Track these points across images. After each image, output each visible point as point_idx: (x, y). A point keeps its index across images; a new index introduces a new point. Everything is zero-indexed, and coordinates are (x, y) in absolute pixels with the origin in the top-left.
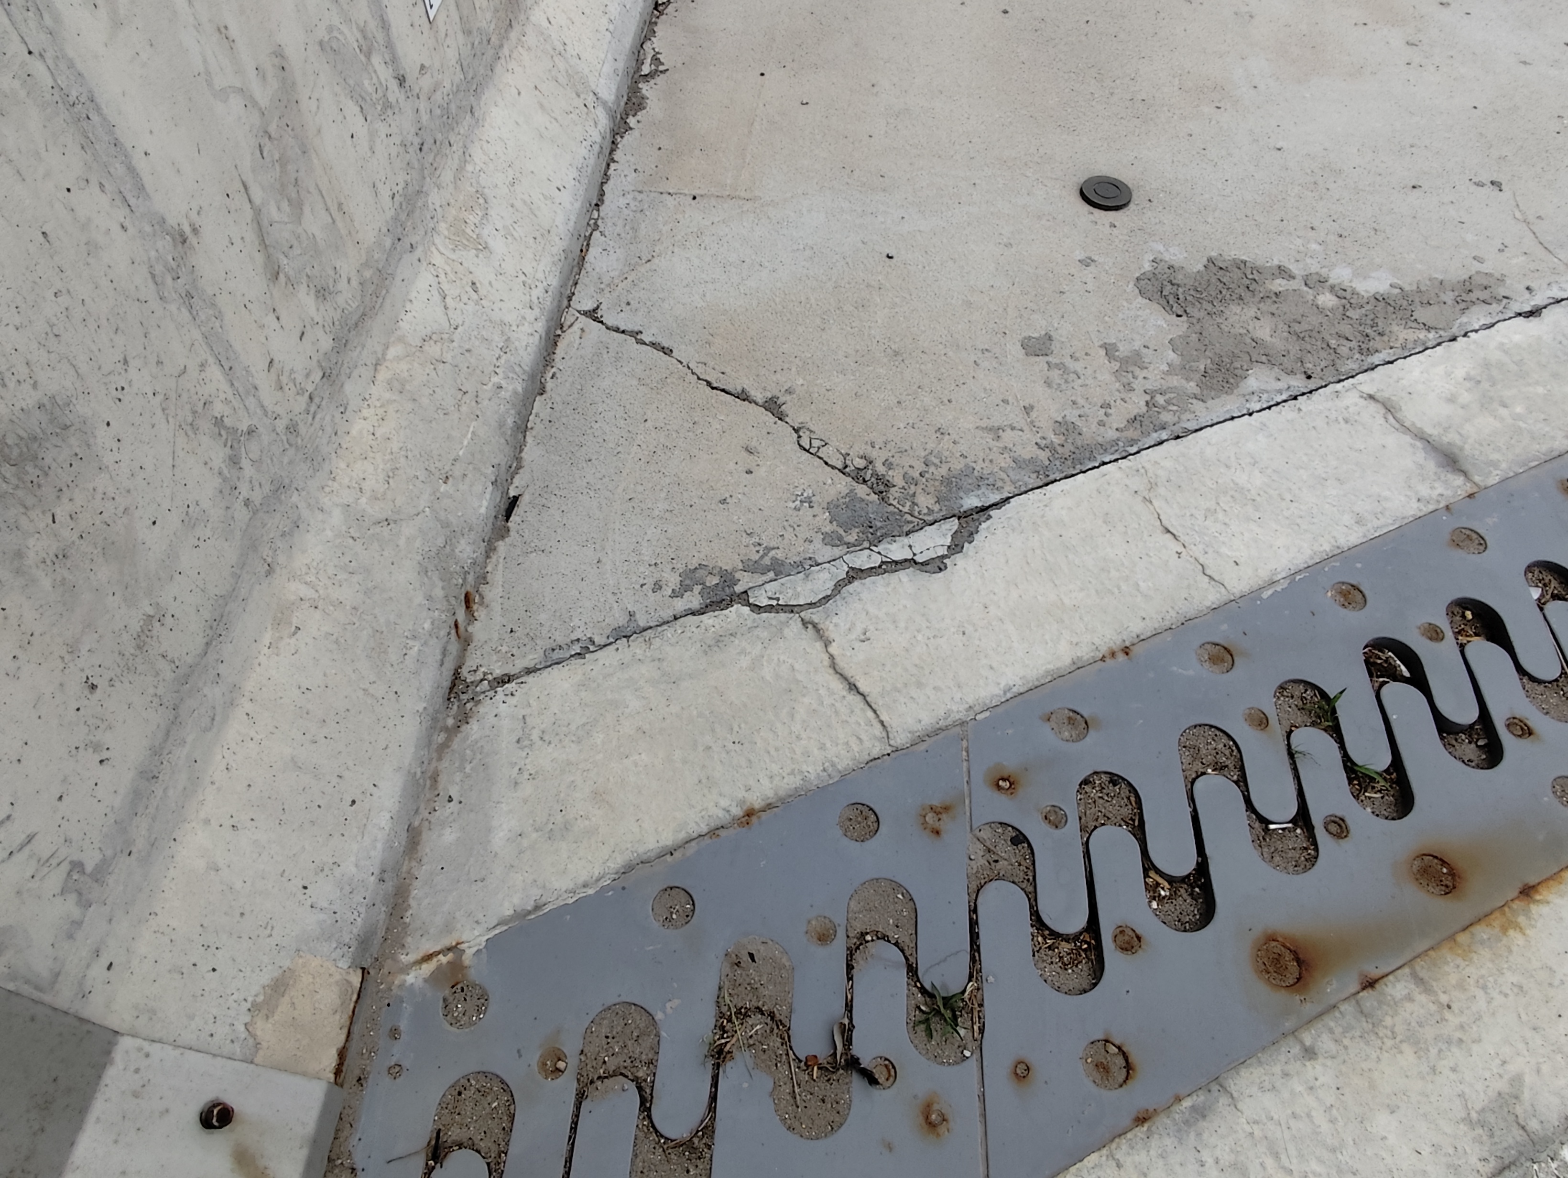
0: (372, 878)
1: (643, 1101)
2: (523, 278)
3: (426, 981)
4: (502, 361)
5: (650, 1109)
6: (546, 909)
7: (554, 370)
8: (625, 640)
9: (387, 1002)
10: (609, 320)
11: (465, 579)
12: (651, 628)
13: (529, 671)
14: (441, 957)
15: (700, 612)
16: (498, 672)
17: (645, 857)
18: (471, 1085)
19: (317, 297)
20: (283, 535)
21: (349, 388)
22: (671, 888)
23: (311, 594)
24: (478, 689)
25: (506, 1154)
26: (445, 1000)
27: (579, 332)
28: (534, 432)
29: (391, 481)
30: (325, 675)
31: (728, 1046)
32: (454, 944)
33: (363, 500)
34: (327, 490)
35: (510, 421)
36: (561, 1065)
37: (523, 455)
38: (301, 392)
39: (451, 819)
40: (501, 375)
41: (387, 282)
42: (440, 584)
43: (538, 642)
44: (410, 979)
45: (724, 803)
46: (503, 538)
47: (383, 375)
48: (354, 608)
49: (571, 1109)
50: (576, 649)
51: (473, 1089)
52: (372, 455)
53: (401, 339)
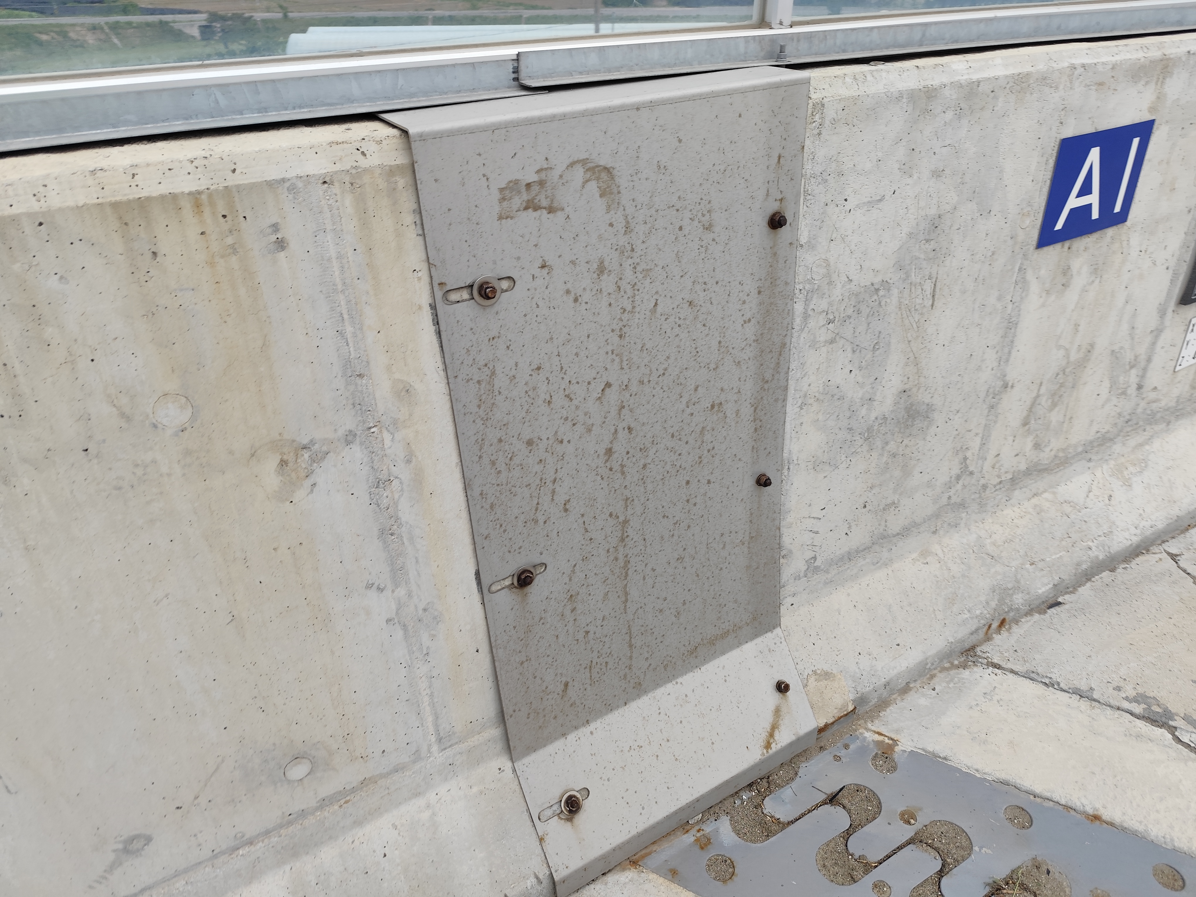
0: (884, 680)
1: (941, 871)
2: (1142, 512)
3: (873, 741)
4: (1101, 539)
5: (942, 876)
6: (949, 763)
7: (1127, 566)
8: (1079, 697)
9: (851, 733)
10: (1182, 564)
11: (1009, 611)
12: (1099, 702)
13: (1012, 671)
14: (886, 738)
15: (1138, 717)
16: (995, 661)
17: (1019, 786)
18: (865, 792)
19: (1034, 446)
20: (949, 524)
21: (1017, 493)
22: (1023, 809)
23: (941, 555)
24: (980, 660)
25: (862, 827)
26: (877, 754)
27: (1158, 559)
28: (1093, 584)
29: (1006, 543)
30: (924, 589)
31: (1005, 891)
32: (896, 739)
33: (988, 541)
34: (977, 524)
35: (1084, 567)
36: (912, 821)
37: (1078, 588)
38: (999, 476)
39: (929, 696)
40: (1095, 544)
41: (1067, 465)
42: (997, 602)
43: (1027, 664)
44: (867, 734)
45: (1085, 801)
46: (1040, 613)
47: (1035, 501)
48: (953, 576)
49: (904, 840)
50: (1047, 681)
51: (864, 794)
52: (1006, 527)
53: (1054, 493)
